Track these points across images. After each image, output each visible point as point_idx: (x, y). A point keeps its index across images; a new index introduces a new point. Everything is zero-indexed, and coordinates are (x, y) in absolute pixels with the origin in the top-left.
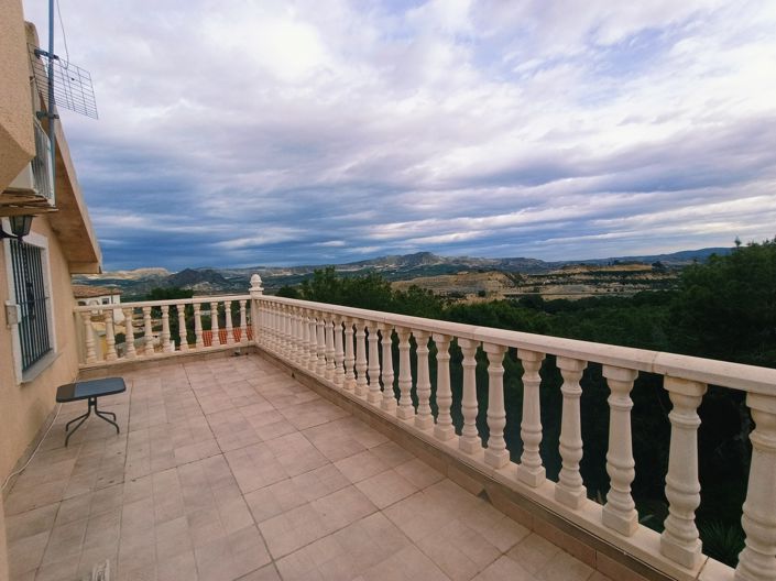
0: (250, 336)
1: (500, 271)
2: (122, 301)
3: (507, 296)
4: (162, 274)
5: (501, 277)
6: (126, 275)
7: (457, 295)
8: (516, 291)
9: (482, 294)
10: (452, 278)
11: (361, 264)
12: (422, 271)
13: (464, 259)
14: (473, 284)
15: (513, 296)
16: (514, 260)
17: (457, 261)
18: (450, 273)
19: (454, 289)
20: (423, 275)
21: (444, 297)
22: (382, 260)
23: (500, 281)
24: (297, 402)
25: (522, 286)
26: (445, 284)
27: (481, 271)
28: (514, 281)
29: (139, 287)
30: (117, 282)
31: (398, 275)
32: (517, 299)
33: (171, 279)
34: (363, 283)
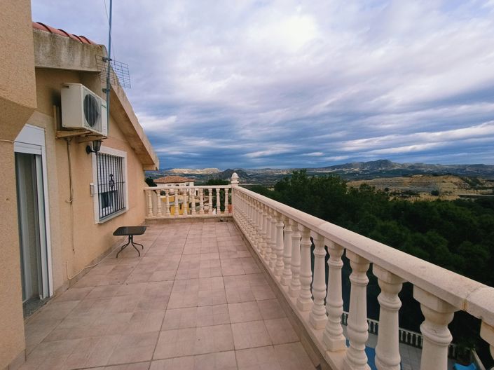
0: (230, 211)
1: (456, 175)
2: (195, 185)
3: (461, 196)
4: (216, 172)
5: (456, 180)
6: (199, 172)
7: (411, 193)
8: (472, 193)
9: (435, 193)
10: (407, 180)
11: (333, 168)
12: (380, 174)
13: (420, 165)
14: (426, 185)
15: (468, 196)
16: (472, 166)
17: (412, 167)
18: (405, 176)
19: (408, 188)
20: (381, 177)
21: (399, 194)
22: (348, 166)
23: (455, 184)
24: (236, 256)
25: (480, 188)
26: (400, 184)
27: (435, 175)
28: (470, 184)
29: (205, 178)
30: (195, 175)
31: (361, 176)
32: (473, 200)
33: (220, 174)
34: (326, 181)
